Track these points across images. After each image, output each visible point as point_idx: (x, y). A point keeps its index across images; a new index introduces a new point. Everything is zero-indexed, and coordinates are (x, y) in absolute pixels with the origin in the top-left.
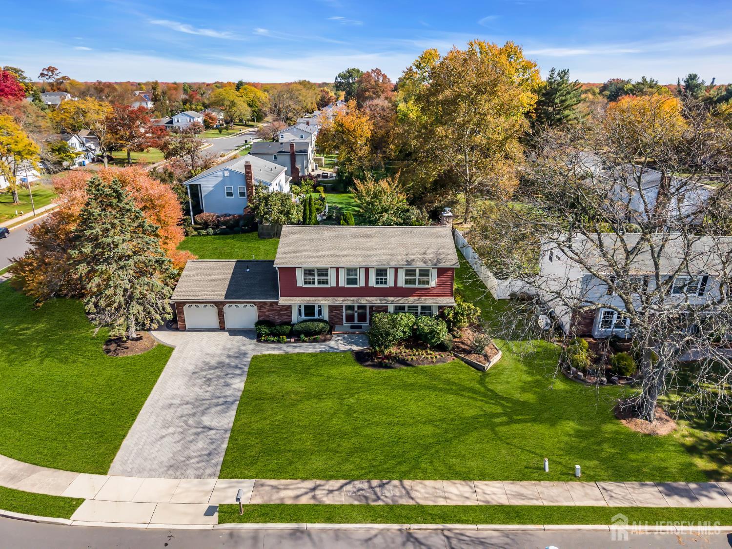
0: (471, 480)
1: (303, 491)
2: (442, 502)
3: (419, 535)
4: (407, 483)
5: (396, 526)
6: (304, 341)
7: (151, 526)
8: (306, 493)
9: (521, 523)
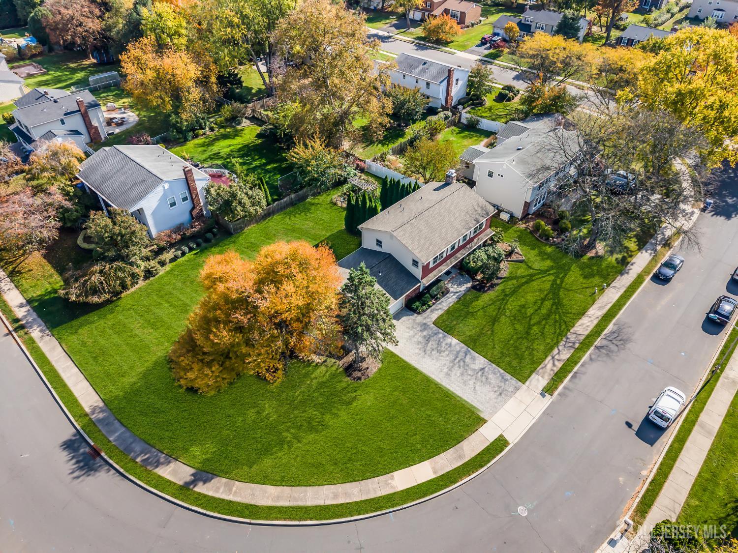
0: (584, 313)
1: (551, 362)
2: (590, 329)
3: (599, 345)
4: (572, 331)
5: (592, 348)
6: (440, 299)
7: (537, 417)
8: (554, 361)
9: (614, 317)
